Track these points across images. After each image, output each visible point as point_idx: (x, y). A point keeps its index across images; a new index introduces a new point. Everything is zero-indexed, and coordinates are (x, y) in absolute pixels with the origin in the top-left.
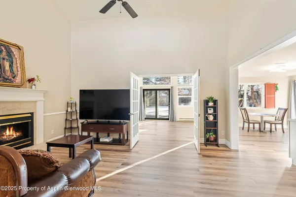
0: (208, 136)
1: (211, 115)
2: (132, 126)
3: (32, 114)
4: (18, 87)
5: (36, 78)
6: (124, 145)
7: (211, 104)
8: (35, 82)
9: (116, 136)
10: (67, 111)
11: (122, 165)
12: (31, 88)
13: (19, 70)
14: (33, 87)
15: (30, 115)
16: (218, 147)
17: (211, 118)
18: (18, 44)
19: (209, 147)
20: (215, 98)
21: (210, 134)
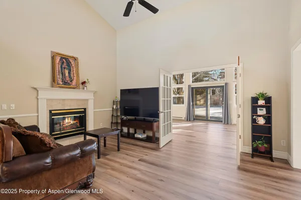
0: (255, 145)
1: (262, 118)
2: (162, 125)
3: (85, 109)
4: (74, 88)
5: (86, 81)
6: (154, 143)
7: (261, 102)
8: (87, 85)
9: (150, 134)
10: (113, 108)
11: (139, 160)
12: (84, 89)
13: (75, 75)
14: (85, 88)
15: (83, 110)
16: (272, 161)
17: (261, 121)
18: (75, 56)
19: (256, 159)
20: (269, 94)
21: (259, 142)
